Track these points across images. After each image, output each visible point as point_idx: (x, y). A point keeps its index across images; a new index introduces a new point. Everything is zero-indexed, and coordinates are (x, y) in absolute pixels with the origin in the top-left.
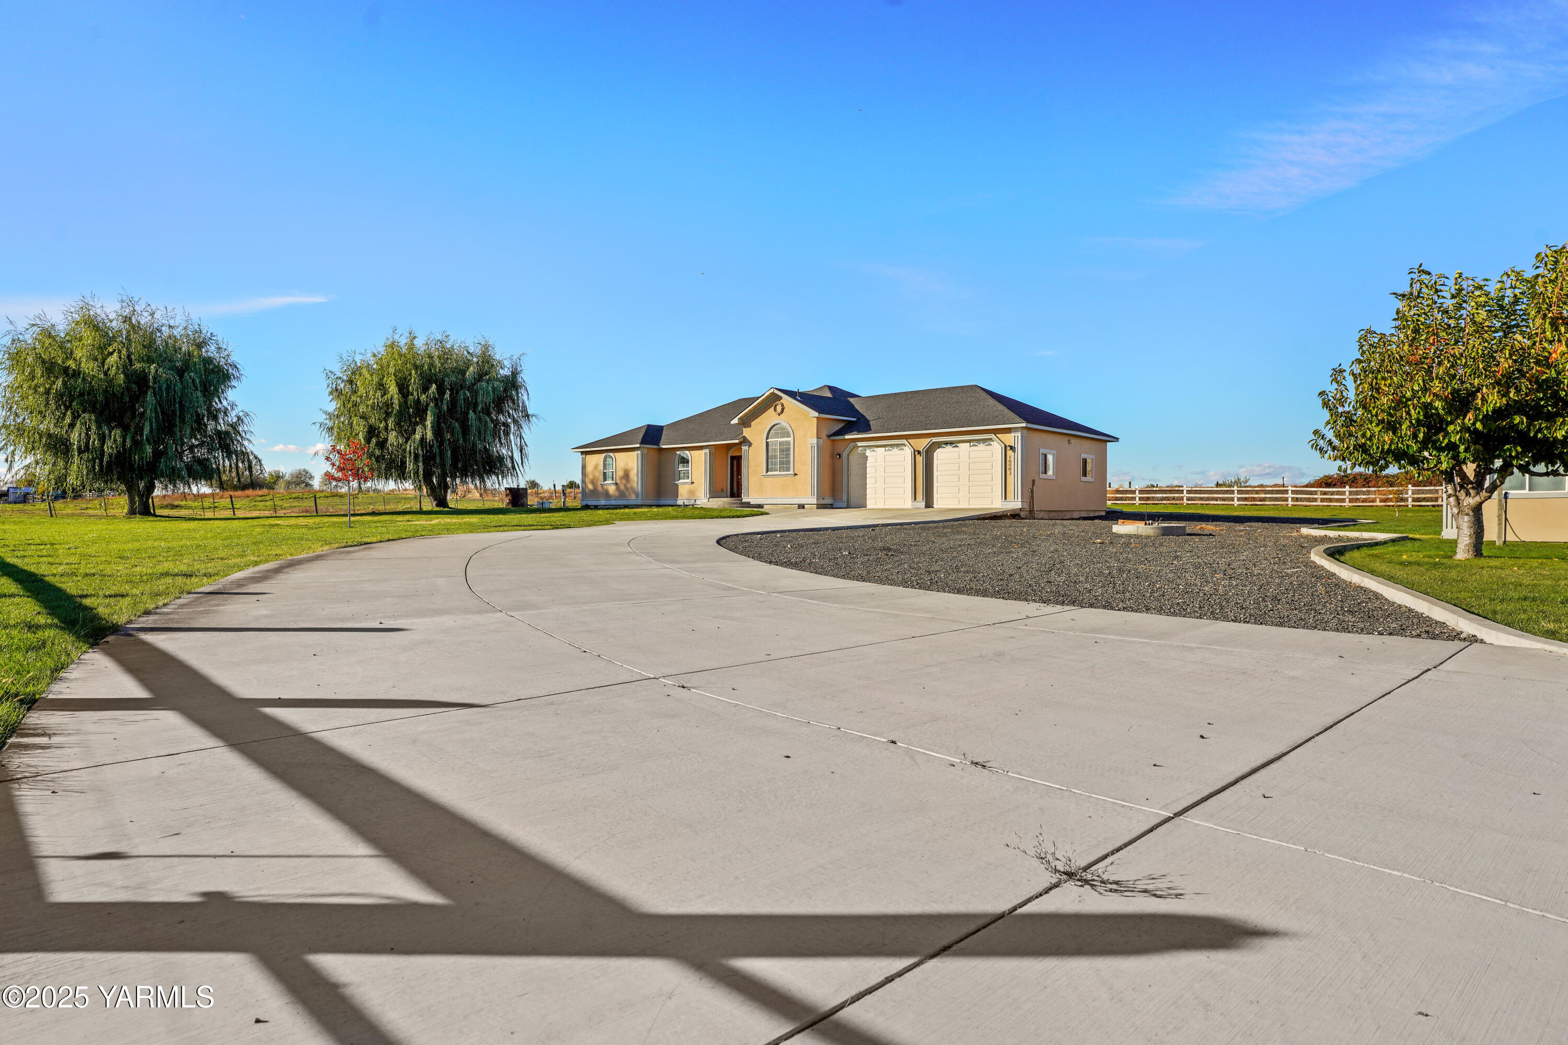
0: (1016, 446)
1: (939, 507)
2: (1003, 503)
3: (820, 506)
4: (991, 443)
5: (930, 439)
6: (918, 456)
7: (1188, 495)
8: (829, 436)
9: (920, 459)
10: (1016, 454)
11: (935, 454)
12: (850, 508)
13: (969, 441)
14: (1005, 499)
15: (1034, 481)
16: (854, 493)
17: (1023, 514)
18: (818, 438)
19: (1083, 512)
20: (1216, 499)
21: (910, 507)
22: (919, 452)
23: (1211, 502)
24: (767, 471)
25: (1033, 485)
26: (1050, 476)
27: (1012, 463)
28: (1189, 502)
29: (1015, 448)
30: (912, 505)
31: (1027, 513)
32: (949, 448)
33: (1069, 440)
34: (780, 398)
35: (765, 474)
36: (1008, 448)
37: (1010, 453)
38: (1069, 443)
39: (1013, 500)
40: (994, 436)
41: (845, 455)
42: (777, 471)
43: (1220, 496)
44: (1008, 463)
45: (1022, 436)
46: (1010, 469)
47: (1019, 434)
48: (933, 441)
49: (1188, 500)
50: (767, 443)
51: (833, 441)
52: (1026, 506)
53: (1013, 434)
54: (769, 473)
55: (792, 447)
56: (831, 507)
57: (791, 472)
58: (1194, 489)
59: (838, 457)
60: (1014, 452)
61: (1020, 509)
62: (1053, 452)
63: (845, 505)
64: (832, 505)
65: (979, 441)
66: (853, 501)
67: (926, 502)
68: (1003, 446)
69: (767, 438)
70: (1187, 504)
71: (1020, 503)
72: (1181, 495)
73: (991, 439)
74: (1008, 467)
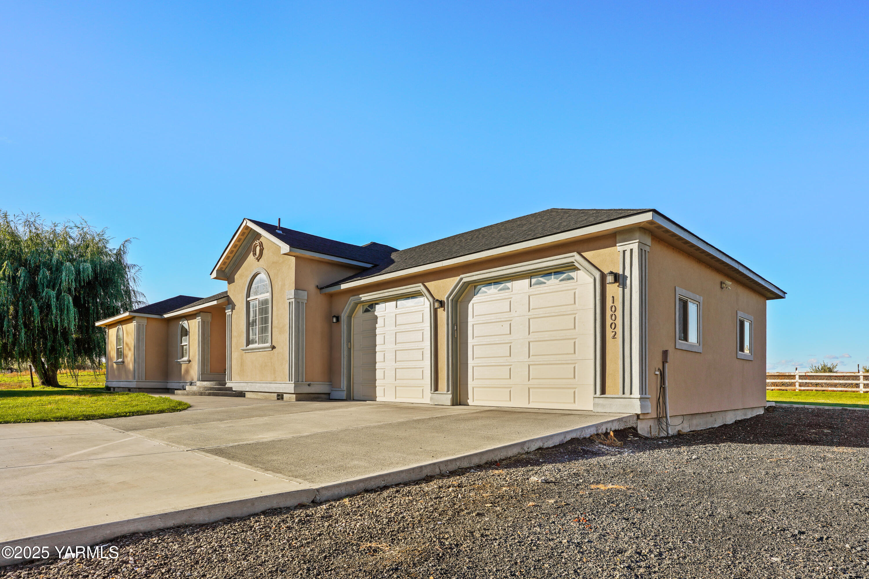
0: (627, 273)
1: (476, 403)
2: (601, 401)
3: (301, 397)
4: (573, 274)
5: (458, 278)
6: (440, 311)
7: (801, 381)
8: (320, 288)
9: (442, 314)
10: (627, 291)
11: (470, 306)
12: (354, 400)
13: (529, 275)
14: (603, 392)
15: (665, 353)
16: (358, 375)
17: (643, 428)
18: (297, 289)
19: (739, 412)
20: (835, 385)
21: (428, 401)
22: (442, 304)
23: (830, 389)
24: (248, 344)
25: (665, 361)
26: (692, 345)
27: (619, 313)
28: (803, 388)
29: (625, 277)
30: (431, 399)
31: (651, 423)
32: (492, 291)
33: (722, 283)
34: (258, 236)
35: (245, 348)
36: (610, 279)
37: (613, 290)
38: (722, 288)
39: (620, 395)
40: (577, 257)
41: (344, 317)
42: (256, 342)
43: (841, 382)
44: (609, 313)
45: (641, 250)
46: (614, 326)
47: (634, 245)
48: (465, 280)
49: (800, 386)
50: (248, 303)
51: (331, 296)
52: (651, 410)
53: (619, 248)
54: (251, 346)
55: (270, 305)
56: (327, 397)
57: (268, 345)
58: (808, 374)
59: (335, 320)
60: (624, 286)
61: (638, 416)
62: (698, 297)
63: (344, 395)
64: (329, 394)
65: (547, 273)
66: (358, 389)
67: (453, 394)
68: (598, 275)
69: (248, 295)
70: (800, 390)
71: (638, 403)
72: (793, 381)
73: (572, 267)
74: (609, 321)
